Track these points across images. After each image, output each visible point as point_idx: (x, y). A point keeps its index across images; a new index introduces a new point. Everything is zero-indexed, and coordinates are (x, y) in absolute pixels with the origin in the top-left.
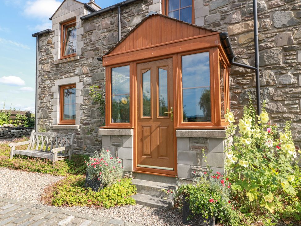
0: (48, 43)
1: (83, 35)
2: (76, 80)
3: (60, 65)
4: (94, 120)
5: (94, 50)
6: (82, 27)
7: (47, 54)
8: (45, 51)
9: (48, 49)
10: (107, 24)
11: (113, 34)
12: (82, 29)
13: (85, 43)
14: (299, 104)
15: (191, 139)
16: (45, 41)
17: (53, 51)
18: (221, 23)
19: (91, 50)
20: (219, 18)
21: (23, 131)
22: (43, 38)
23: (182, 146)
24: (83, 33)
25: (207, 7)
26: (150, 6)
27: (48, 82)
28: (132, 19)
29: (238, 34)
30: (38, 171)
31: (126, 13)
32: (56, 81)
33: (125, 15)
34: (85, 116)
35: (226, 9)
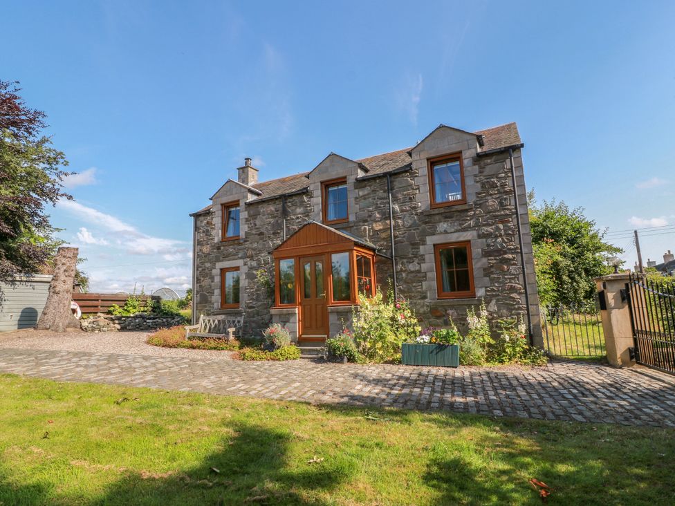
0: (208, 223)
1: (246, 219)
2: (240, 263)
3: (222, 248)
4: (259, 303)
5: (259, 235)
6: (246, 210)
7: (206, 235)
8: (204, 232)
9: (208, 231)
10: (271, 210)
11: (277, 221)
12: (246, 213)
13: (249, 227)
14: (422, 285)
15: (337, 312)
16: (203, 222)
17: (213, 233)
18: (369, 219)
19: (256, 234)
20: (367, 215)
21: (159, 321)
22: (201, 218)
23: (332, 319)
24: (247, 217)
25: (357, 206)
26: (312, 199)
27: (208, 265)
28: (296, 209)
29: (380, 230)
30: (215, 348)
31: (289, 202)
32: (217, 264)
33: (289, 204)
34: (251, 299)
35: (371, 209)
